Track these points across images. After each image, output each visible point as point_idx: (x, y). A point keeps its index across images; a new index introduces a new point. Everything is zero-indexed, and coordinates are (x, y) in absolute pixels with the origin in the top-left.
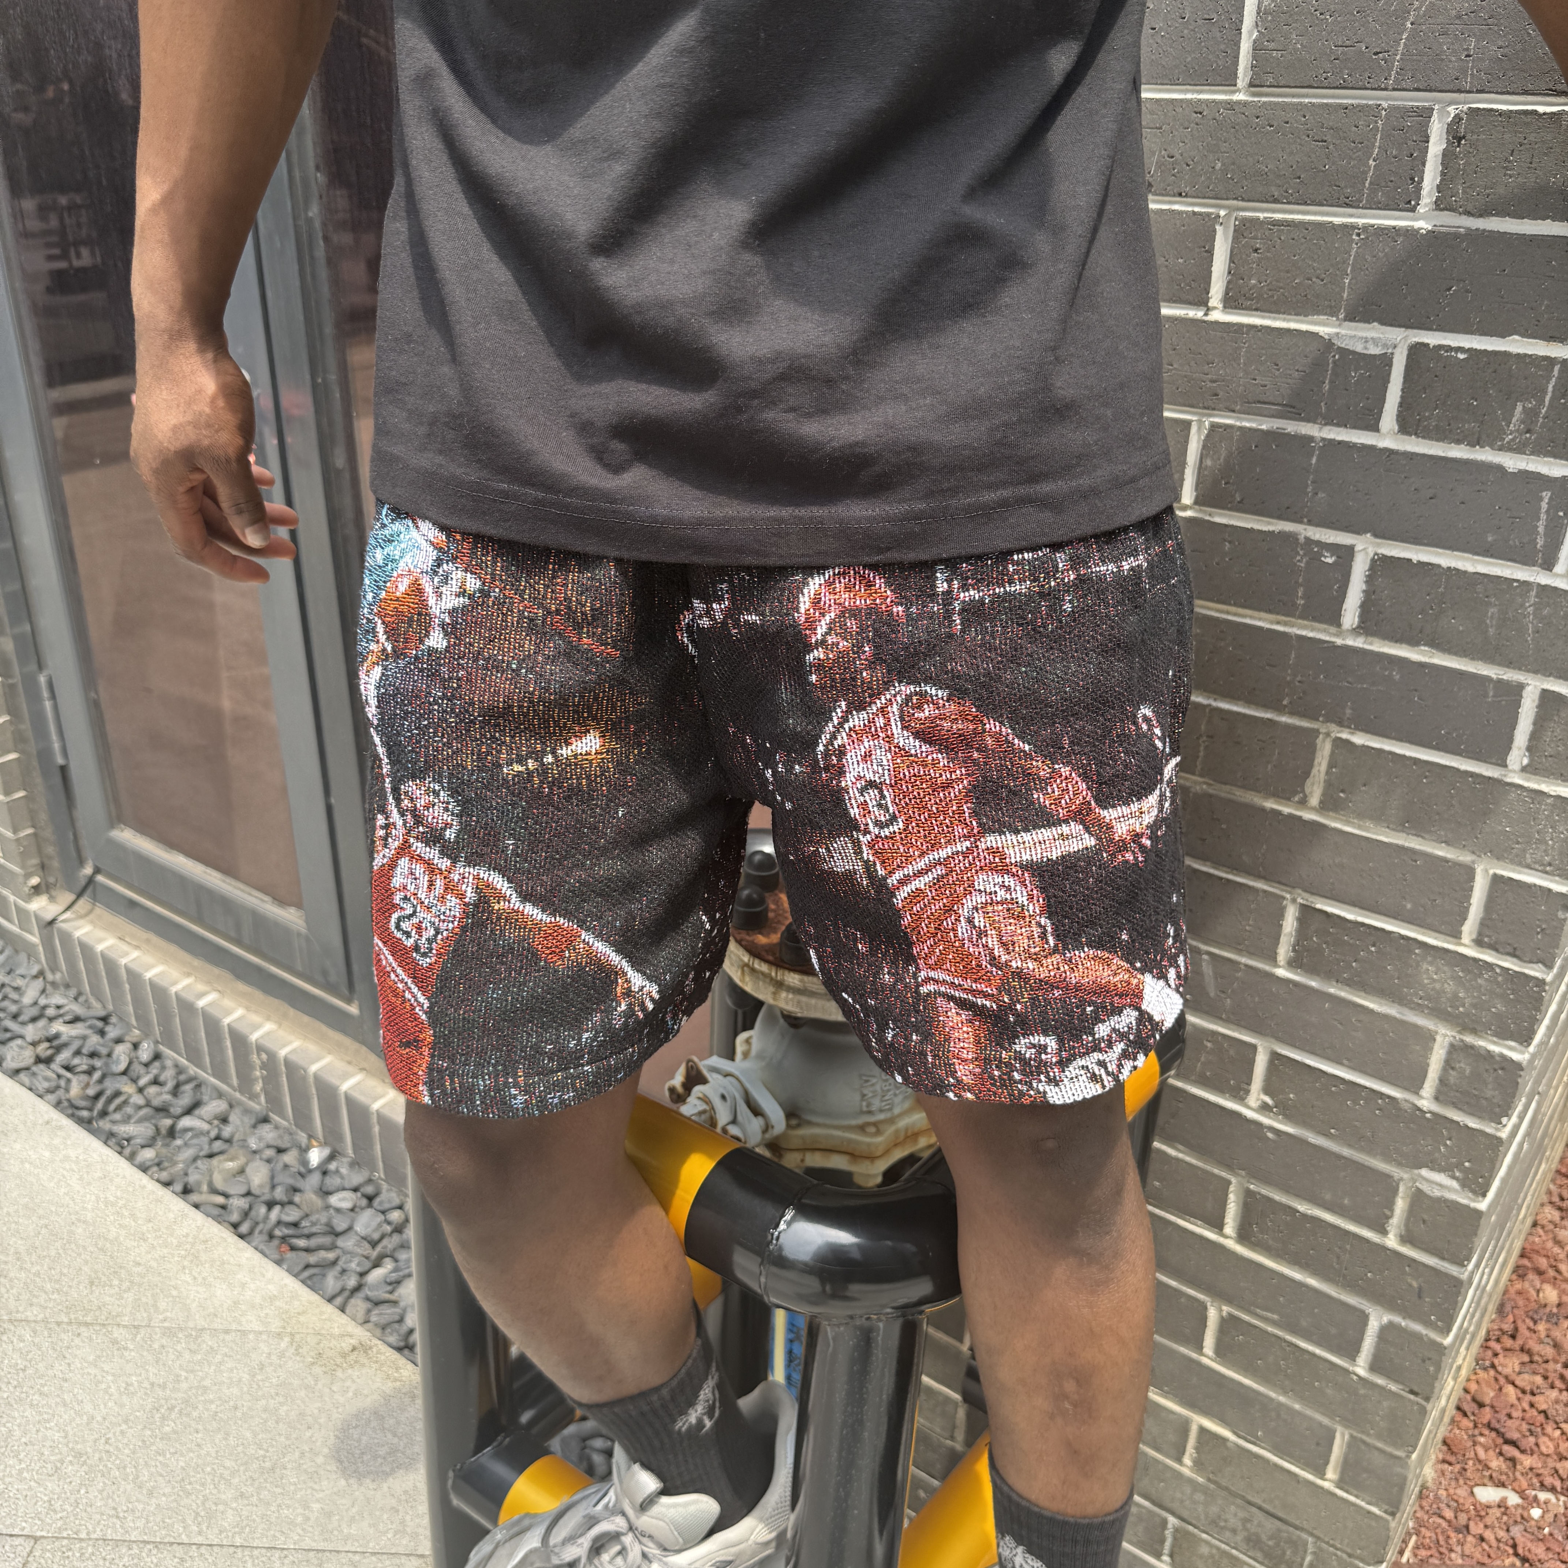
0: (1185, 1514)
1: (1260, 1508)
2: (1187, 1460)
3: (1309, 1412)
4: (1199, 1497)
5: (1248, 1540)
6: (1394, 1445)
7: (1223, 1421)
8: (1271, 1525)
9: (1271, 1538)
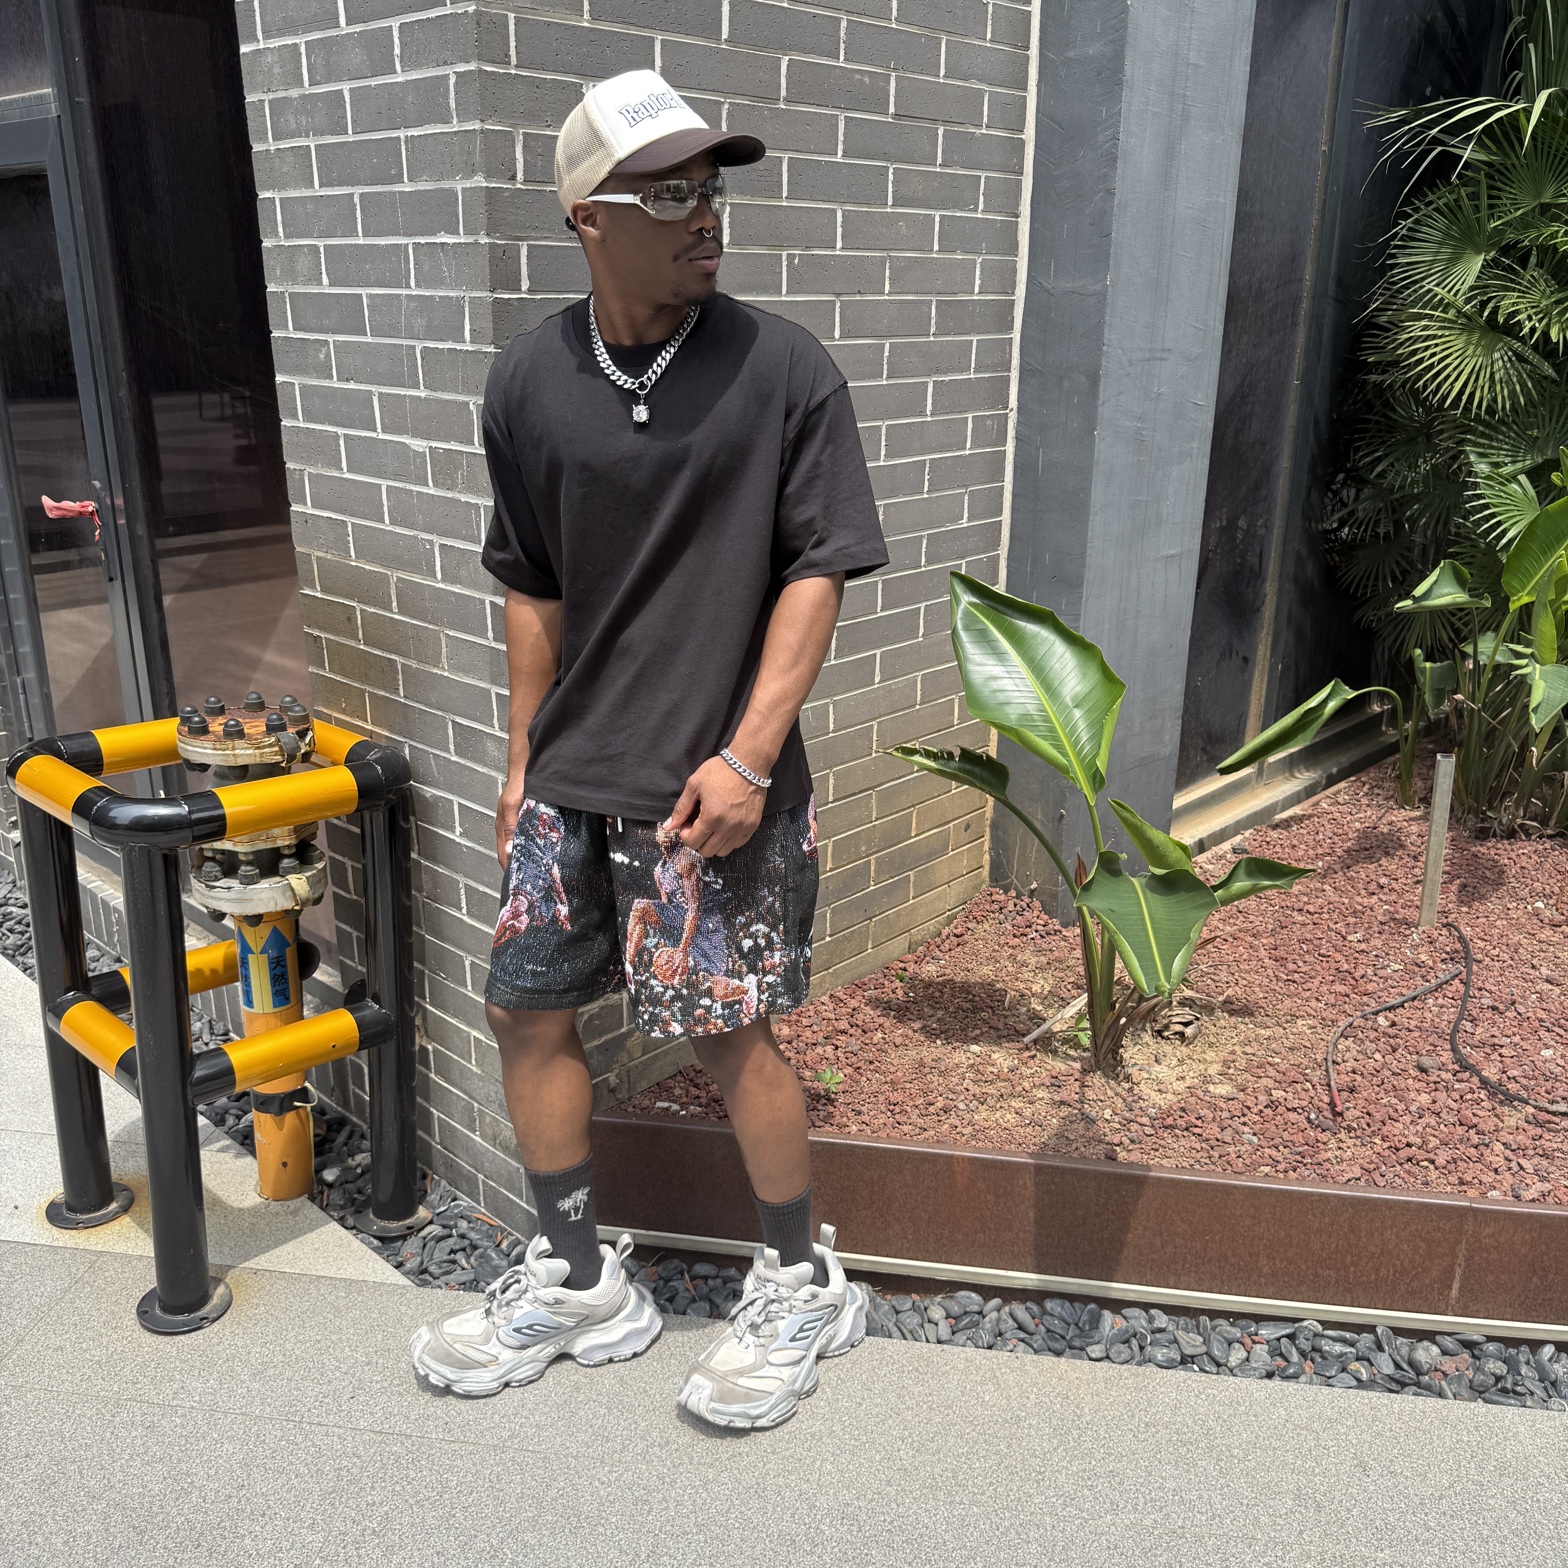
0: (478, 1098)
2: (473, 1061)
4: (480, 1083)
7: (480, 1031)
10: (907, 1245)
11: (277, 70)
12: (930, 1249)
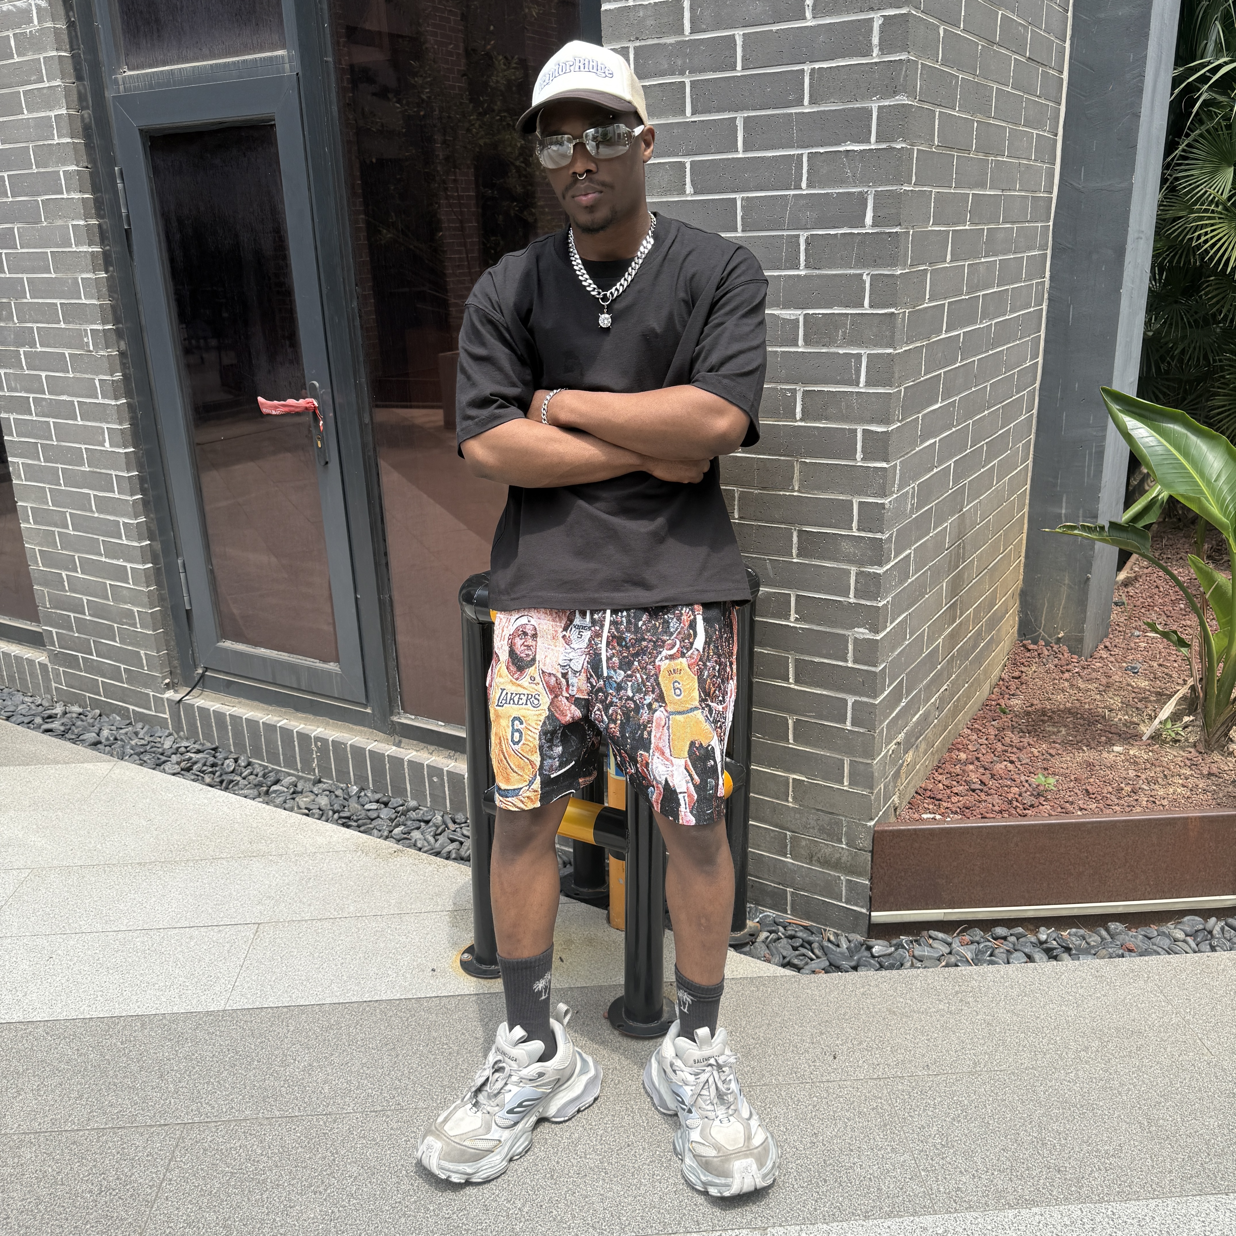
0: (793, 827)
1: (822, 811)
2: (790, 799)
3: (833, 755)
4: (798, 816)
5: (819, 830)
6: (866, 758)
7: (802, 773)
8: (827, 817)
9: (828, 825)
10: (1149, 889)
11: (650, 22)
12: (1166, 889)
